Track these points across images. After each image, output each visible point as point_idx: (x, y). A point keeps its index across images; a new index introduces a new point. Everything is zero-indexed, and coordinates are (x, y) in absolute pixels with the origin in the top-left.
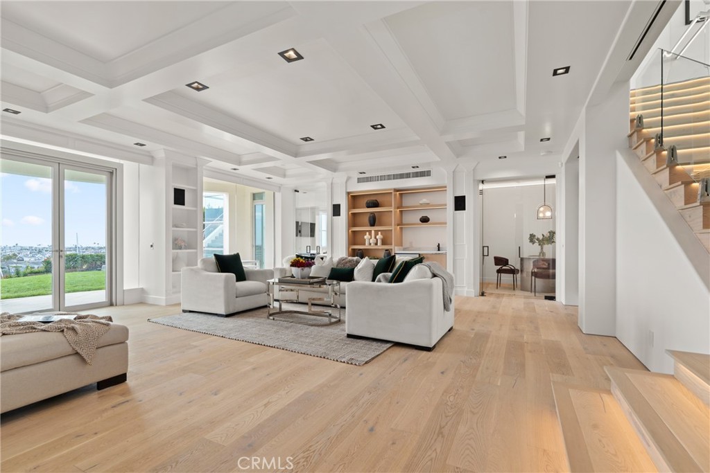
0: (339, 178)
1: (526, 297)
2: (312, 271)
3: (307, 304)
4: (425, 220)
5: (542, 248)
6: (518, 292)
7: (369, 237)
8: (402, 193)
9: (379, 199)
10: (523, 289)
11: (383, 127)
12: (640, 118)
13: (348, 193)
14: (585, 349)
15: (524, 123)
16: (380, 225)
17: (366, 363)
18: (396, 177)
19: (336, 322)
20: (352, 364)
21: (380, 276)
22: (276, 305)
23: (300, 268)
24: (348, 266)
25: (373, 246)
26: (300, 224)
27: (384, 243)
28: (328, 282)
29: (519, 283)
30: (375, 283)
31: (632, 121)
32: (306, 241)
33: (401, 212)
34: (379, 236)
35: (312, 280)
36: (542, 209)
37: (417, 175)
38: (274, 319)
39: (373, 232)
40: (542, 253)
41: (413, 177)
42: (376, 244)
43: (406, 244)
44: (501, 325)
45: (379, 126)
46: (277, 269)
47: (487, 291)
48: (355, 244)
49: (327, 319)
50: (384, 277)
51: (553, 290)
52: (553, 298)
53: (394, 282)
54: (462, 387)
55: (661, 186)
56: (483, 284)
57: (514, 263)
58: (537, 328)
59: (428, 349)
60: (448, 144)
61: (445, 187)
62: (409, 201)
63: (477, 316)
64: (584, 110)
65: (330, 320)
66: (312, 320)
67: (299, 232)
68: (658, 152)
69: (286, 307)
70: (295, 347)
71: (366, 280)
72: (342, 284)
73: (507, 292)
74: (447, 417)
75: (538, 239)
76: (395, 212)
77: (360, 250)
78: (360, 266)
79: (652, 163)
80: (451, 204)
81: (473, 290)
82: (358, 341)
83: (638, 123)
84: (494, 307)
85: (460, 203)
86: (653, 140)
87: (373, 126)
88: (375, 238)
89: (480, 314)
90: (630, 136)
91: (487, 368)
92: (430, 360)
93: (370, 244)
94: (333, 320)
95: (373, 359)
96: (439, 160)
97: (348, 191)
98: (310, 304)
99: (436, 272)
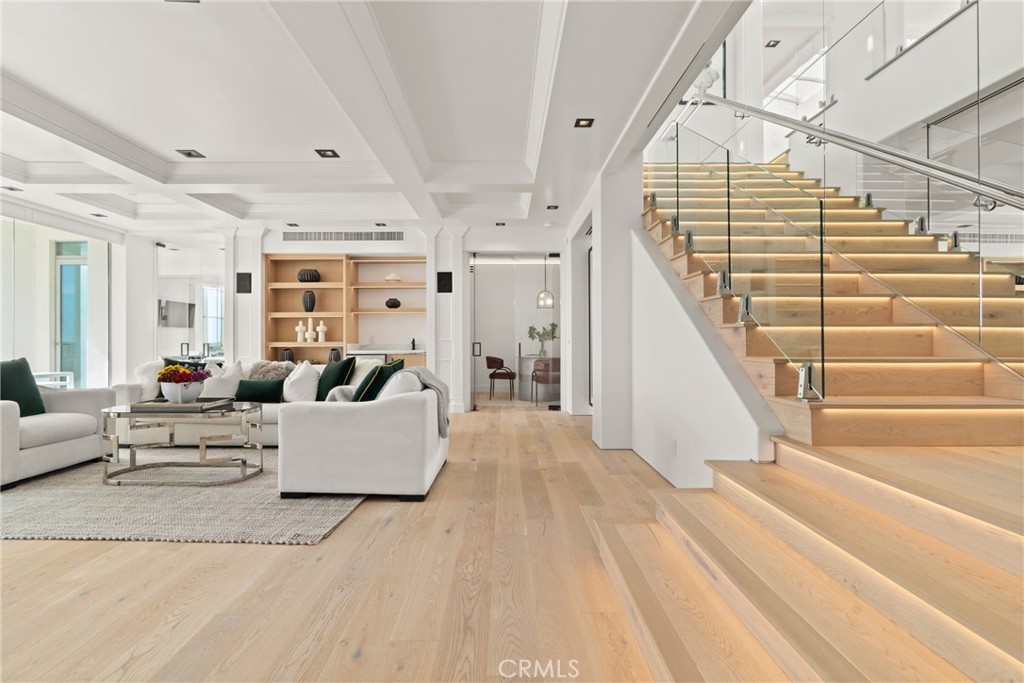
0: (250, 229)
1: (527, 409)
2: (207, 388)
3: (197, 447)
4: (393, 304)
5: (543, 345)
6: (518, 403)
7: (304, 328)
8: (357, 262)
9: (321, 269)
10: (522, 398)
11: (335, 155)
12: (654, 196)
13: (266, 256)
14: (607, 468)
15: (533, 182)
16: (322, 309)
17: (324, 538)
18: (348, 236)
19: (255, 475)
20: (298, 544)
21: (335, 391)
22: (125, 454)
23: (182, 384)
24: (271, 377)
25: (310, 343)
26: (163, 304)
27: (329, 337)
28: (236, 405)
29: (516, 390)
30: (326, 403)
31: (645, 198)
32: (178, 335)
33: (357, 290)
34: (321, 328)
35: (206, 405)
36: (542, 295)
37: (383, 236)
38: (119, 484)
39: (310, 321)
40: (543, 351)
41: (377, 239)
42: (316, 340)
43: (364, 339)
44: (508, 450)
45: (330, 153)
46: (120, 387)
47: (479, 404)
48: (277, 340)
49: (239, 469)
50: (342, 391)
51: (557, 396)
52: (557, 408)
53: (362, 400)
54: (480, 549)
55: (679, 275)
56: (474, 395)
57: (511, 364)
58: (550, 449)
59: (420, 498)
60: (433, 195)
61: (425, 258)
62: (367, 276)
63: (474, 440)
64: (599, 176)
65: (243, 472)
66: (206, 475)
67: (163, 318)
68: (675, 237)
69: (143, 457)
70: (178, 532)
71: (305, 399)
72: (266, 407)
73: (504, 404)
74: (470, 599)
75: (538, 334)
76: (348, 291)
77: (287, 349)
78: (293, 377)
79: (668, 248)
80: (432, 283)
81: (462, 404)
82: (304, 501)
83: (651, 202)
84: (493, 425)
85: (445, 282)
86: (669, 223)
87: (319, 152)
88: (314, 330)
89: (476, 437)
90: (644, 215)
91: (506, 513)
92: (426, 513)
93: (305, 340)
94: (250, 471)
95: (335, 528)
96: (418, 218)
97: (267, 252)
98: (203, 447)
99: (428, 381)
